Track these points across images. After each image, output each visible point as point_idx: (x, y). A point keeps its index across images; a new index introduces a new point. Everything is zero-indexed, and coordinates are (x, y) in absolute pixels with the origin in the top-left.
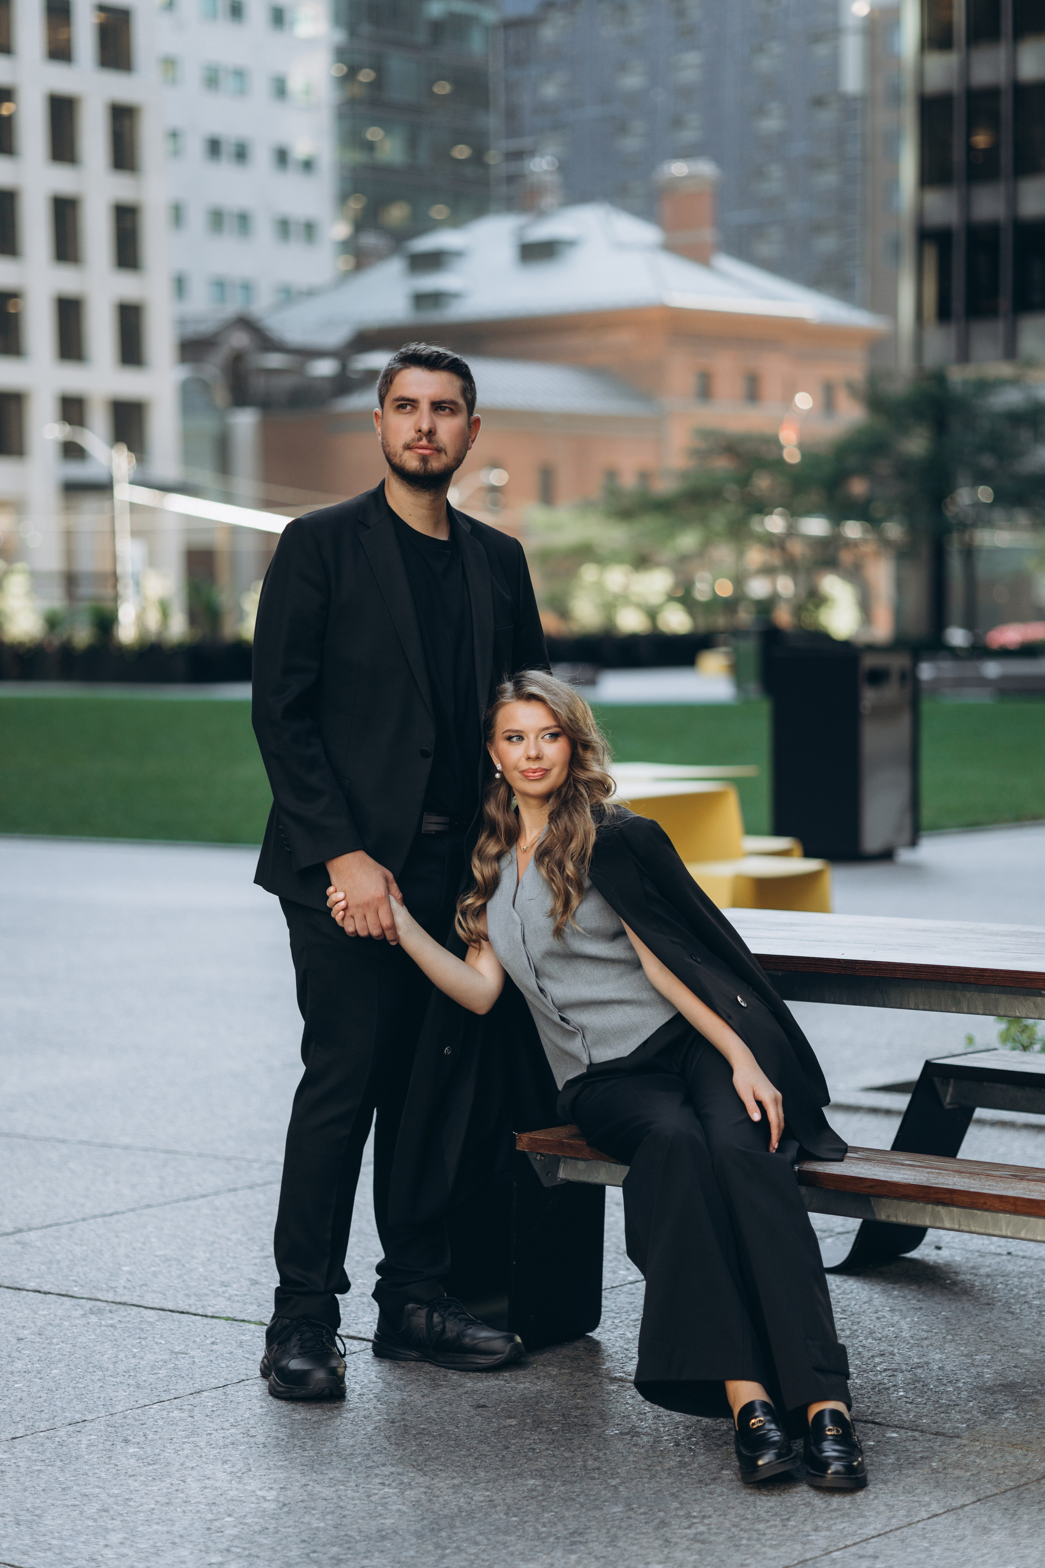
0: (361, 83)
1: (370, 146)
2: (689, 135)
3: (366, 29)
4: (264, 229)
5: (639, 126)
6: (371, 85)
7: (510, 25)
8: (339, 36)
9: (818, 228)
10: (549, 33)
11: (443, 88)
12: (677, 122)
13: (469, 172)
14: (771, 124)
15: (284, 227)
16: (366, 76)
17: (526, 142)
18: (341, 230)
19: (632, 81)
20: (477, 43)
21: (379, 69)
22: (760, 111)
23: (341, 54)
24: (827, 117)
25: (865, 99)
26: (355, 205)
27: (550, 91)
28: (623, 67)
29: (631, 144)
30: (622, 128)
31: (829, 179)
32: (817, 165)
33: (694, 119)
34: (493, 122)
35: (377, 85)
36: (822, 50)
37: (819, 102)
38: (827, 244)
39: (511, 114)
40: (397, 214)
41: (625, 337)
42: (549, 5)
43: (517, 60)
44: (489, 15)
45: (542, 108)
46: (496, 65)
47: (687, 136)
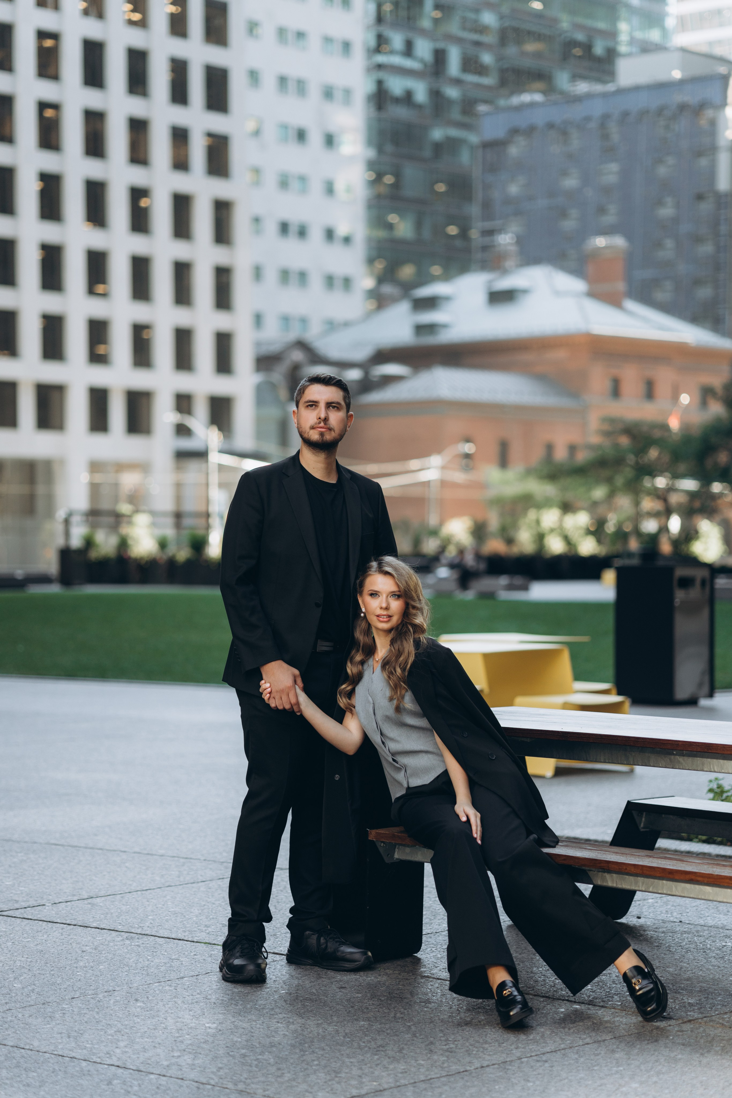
0: (386, 184)
1: (390, 227)
2: (610, 219)
3: (389, 148)
4: (316, 282)
5: (574, 213)
6: (392, 186)
7: (487, 145)
8: (371, 153)
9: (697, 282)
10: (514, 151)
11: (441, 188)
12: (602, 210)
13: (458, 243)
14: (667, 211)
15: (330, 281)
16: (389, 179)
17: (496, 224)
18: (369, 283)
19: (571, 182)
20: (465, 157)
21: (398, 175)
22: (660, 203)
23: (371, 165)
24: (706, 207)
26: (380, 266)
27: (514, 189)
28: (564, 173)
29: (569, 225)
30: (564, 214)
31: (707, 249)
32: (698, 240)
33: (613, 209)
34: (474, 210)
35: (396, 186)
36: (704, 162)
37: (700, 197)
38: (705, 293)
39: (487, 205)
40: (407, 271)
41: (560, 354)
42: (515, 132)
43: (492, 168)
44: (474, 139)
45: (508, 201)
46: (477, 172)
47: (608, 219)
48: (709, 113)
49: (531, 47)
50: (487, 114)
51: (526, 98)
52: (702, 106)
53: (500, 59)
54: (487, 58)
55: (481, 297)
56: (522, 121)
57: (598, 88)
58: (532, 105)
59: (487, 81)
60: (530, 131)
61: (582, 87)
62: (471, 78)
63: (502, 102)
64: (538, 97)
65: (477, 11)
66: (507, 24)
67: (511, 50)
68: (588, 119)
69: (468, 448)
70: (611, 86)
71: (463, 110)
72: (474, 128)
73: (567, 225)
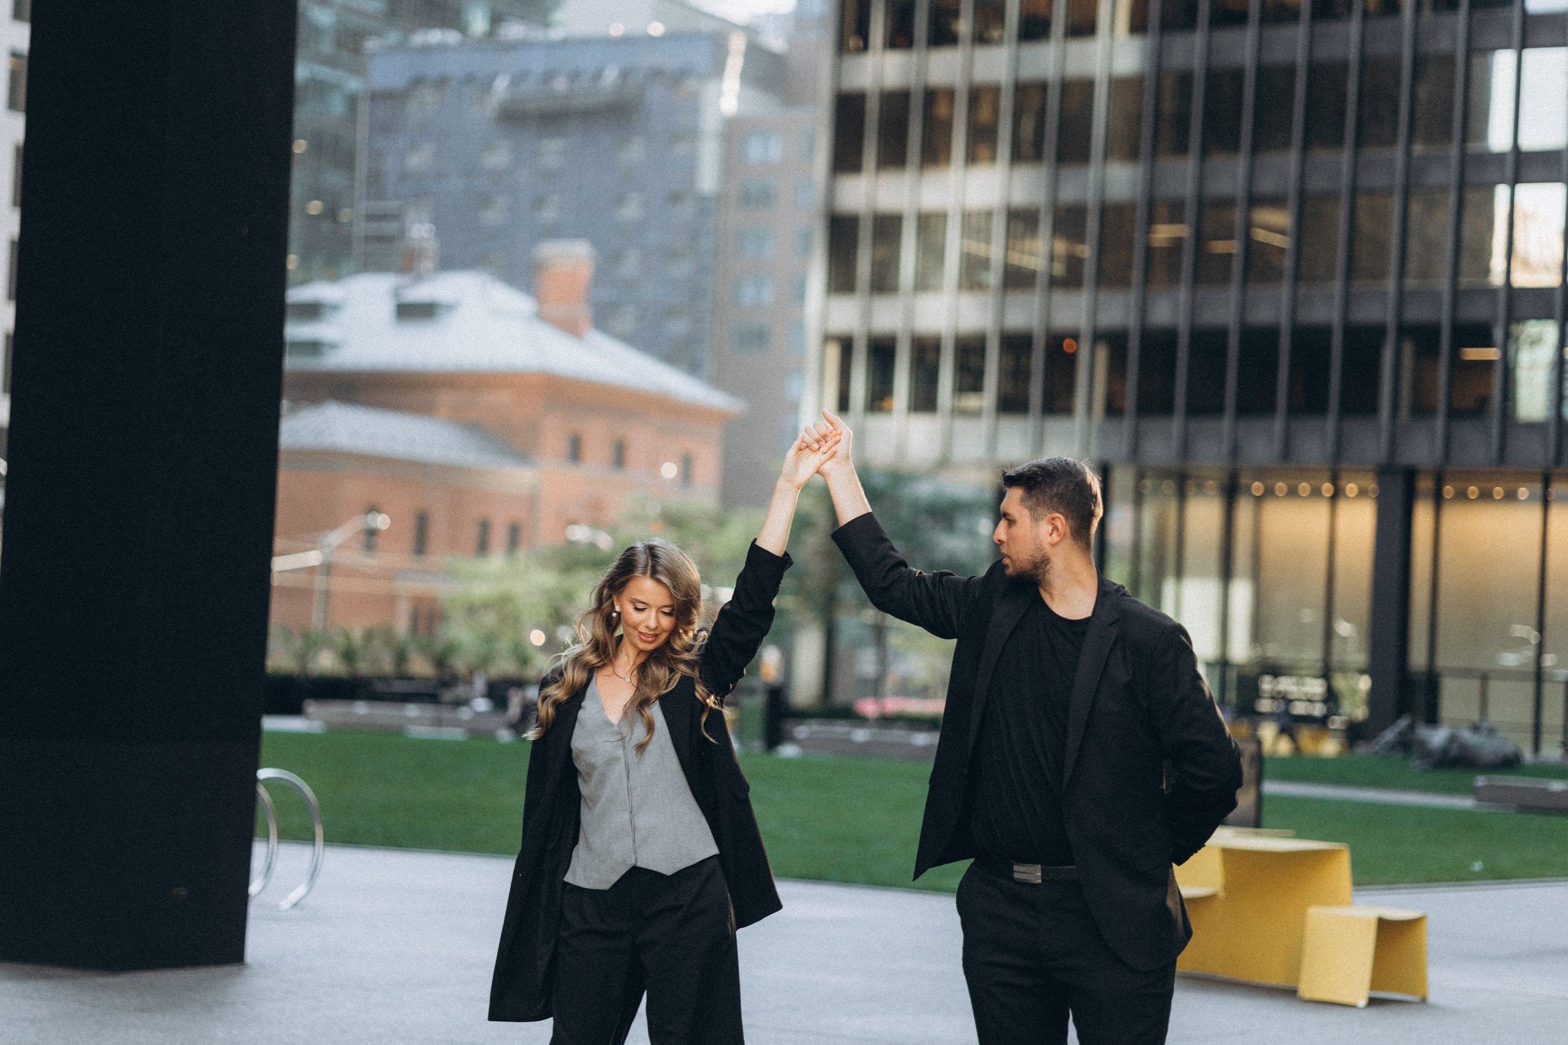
2: (554, 214)
5: (502, 201)
7: (378, 96)
9: (670, 313)
10: (415, 109)
11: (302, 148)
12: (538, 203)
13: (322, 227)
14: (631, 211)
17: (390, 206)
19: (497, 160)
22: (620, 200)
24: (686, 211)
25: (719, 198)
27: (416, 161)
28: (489, 147)
29: (493, 219)
30: (485, 201)
31: (681, 269)
32: (671, 254)
33: (555, 201)
36: (680, 149)
37: (676, 198)
38: (679, 327)
41: (502, 398)
42: (418, 82)
43: (385, 128)
44: (354, 85)
45: (405, 176)
46: (362, 132)
47: (549, 215)
48: (691, 84)
50: (378, 52)
51: (433, 37)
52: (682, 74)
55: (387, 309)
56: (432, 68)
57: (537, 34)
58: (443, 48)
60: (442, 82)
61: (514, 30)
63: (393, 37)
64: (451, 37)
69: (381, 521)
70: (556, 34)
71: (339, 44)
72: (358, 70)
73: (493, 216)
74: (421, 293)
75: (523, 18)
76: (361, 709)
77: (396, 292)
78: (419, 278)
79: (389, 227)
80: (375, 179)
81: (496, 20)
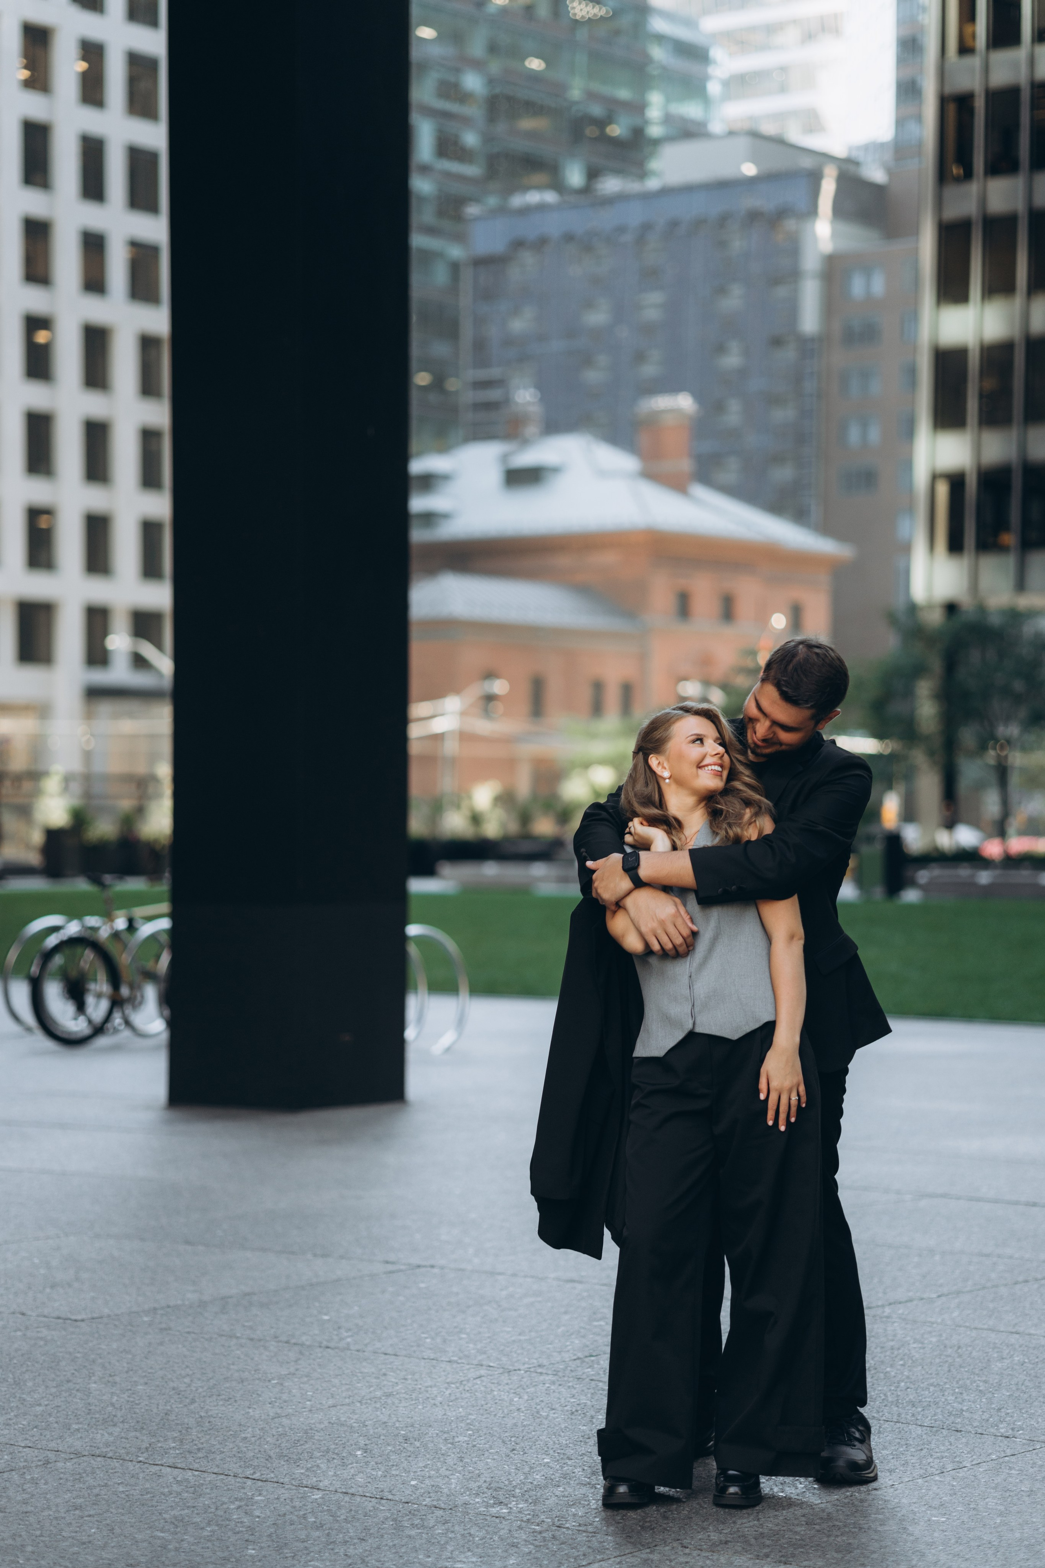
2: (654, 368)
5: (603, 359)
7: (481, 262)
9: (778, 459)
10: (517, 272)
12: (640, 357)
14: (732, 360)
17: (495, 372)
19: (597, 317)
22: (720, 349)
24: (789, 354)
25: (822, 340)
27: (518, 325)
28: (589, 304)
29: (596, 377)
30: (587, 361)
31: (783, 415)
32: (773, 401)
33: (655, 355)
34: (461, 353)
36: (781, 292)
37: (777, 342)
38: (784, 474)
41: (609, 558)
42: (519, 244)
43: (487, 295)
44: (456, 252)
45: (509, 341)
46: (466, 300)
47: (650, 370)
48: (790, 224)
49: (527, 124)
50: (477, 219)
51: (533, 197)
52: (781, 214)
53: (488, 139)
54: (470, 139)
55: (494, 476)
56: (531, 228)
57: (633, 186)
58: (540, 207)
59: (472, 170)
60: (541, 243)
61: (611, 185)
62: (448, 166)
63: (492, 201)
64: (550, 197)
65: (457, 71)
66: (497, 91)
67: (501, 128)
68: (621, 229)
69: (499, 687)
70: (653, 184)
71: (441, 213)
72: (459, 238)
73: (593, 376)
74: (527, 458)
75: (618, 172)
76: (490, 870)
77: (505, 458)
78: (525, 442)
79: (494, 395)
80: (480, 346)
81: (593, 174)
